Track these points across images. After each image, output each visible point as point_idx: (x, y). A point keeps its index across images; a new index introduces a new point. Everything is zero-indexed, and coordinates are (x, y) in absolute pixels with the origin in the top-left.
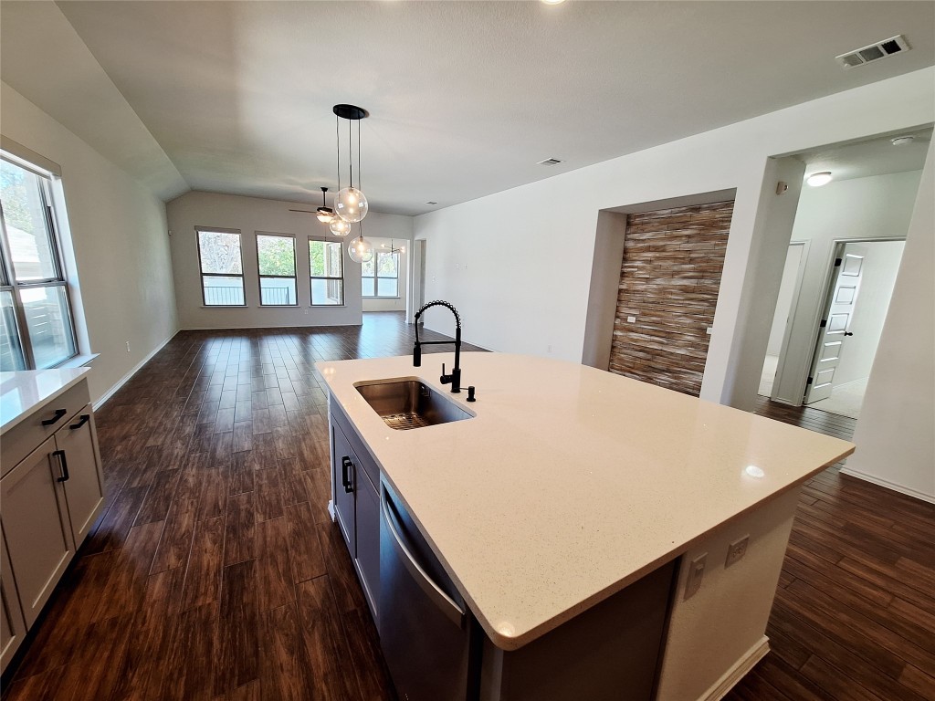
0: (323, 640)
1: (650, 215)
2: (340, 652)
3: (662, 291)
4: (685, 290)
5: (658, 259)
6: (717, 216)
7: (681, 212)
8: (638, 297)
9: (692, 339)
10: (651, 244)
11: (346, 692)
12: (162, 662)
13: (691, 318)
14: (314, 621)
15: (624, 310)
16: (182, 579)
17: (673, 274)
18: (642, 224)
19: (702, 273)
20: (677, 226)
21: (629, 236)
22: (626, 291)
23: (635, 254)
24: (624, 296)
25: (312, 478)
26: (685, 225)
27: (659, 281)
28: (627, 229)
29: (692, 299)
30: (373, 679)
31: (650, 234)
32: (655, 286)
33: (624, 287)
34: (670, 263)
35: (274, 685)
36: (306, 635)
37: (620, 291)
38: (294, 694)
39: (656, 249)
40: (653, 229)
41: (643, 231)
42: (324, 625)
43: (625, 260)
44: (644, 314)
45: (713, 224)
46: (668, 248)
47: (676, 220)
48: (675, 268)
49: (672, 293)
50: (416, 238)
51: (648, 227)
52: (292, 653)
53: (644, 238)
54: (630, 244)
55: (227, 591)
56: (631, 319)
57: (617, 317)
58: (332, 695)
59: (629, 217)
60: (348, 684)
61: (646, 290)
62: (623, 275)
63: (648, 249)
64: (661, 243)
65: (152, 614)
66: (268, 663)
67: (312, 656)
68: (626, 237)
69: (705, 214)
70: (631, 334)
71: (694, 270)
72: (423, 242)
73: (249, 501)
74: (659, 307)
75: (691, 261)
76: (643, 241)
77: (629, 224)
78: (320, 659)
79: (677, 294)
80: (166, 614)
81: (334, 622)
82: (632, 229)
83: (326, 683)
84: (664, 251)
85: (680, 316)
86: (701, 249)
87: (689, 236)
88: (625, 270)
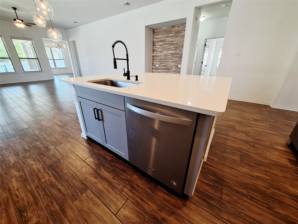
0: (106, 170)
1: (160, 29)
2: (114, 171)
3: (166, 55)
4: (172, 54)
5: (164, 44)
6: (180, 29)
7: (169, 28)
8: (159, 58)
9: (175, 69)
10: (161, 39)
11: (123, 179)
12: (39, 204)
13: (174, 63)
14: (99, 167)
15: (155, 63)
16: (27, 177)
17: (168, 49)
18: (158, 32)
19: (176, 48)
20: (169, 33)
21: (154, 37)
22: (155, 56)
23: (157, 43)
24: (155, 58)
25: (67, 129)
26: (170, 32)
27: (164, 52)
28: (153, 34)
29: (174, 57)
30: (130, 172)
31: (161, 36)
32: (163, 54)
33: (154, 55)
34: (167, 45)
35: (96, 188)
36: (98, 172)
37: (153, 56)
38: (106, 187)
39: (163, 41)
40: (162, 34)
41: (158, 35)
42: (103, 167)
43: (154, 45)
44: (161, 63)
45: (178, 32)
46: (166, 41)
47: (168, 31)
48: (169, 47)
49: (168, 56)
50: (70, 40)
51: (160, 33)
52: (97, 178)
53: (159, 37)
54: (155, 40)
55: (54, 173)
56: (157, 65)
57: (153, 65)
58: (119, 182)
59: (153, 30)
60: (123, 177)
61: (161, 55)
62: (153, 51)
63: (160, 41)
64: (164, 39)
65: (19, 193)
66: (89, 184)
67: (105, 176)
68: (153, 37)
69: (176, 28)
70: (158, 70)
71: (174, 47)
72: (74, 42)
73: (42, 143)
74: (165, 60)
75: (173, 44)
76: (159, 38)
77: (154, 32)
78: (109, 175)
79: (170, 56)
80: (28, 190)
81: (107, 165)
82: (155, 34)
83: (115, 180)
84: (165, 41)
85: (171, 63)
86: (176, 40)
87: (172, 36)
88: (154, 49)
